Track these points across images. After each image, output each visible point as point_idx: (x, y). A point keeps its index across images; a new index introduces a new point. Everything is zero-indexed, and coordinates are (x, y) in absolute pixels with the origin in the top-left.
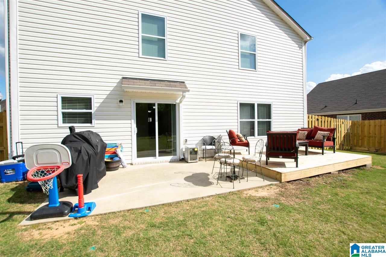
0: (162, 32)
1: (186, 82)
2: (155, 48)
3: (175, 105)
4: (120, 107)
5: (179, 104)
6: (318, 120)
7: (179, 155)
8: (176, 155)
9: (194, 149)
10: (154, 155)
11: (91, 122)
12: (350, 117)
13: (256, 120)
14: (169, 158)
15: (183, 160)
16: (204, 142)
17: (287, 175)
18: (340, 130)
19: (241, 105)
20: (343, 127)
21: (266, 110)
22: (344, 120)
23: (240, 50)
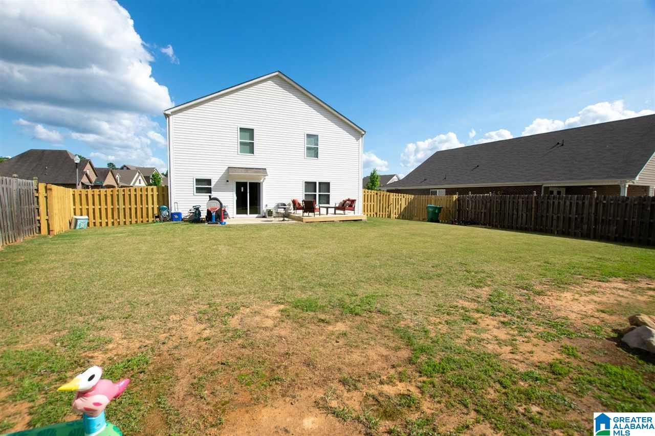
0: (252, 138)
1: (267, 169)
2: (248, 147)
3: (260, 183)
4: (226, 184)
5: (262, 182)
6: (377, 194)
7: (262, 214)
8: (259, 214)
9: (270, 210)
10: (247, 213)
11: (211, 193)
12: (439, 191)
13: (317, 193)
14: (256, 215)
15: (264, 217)
16: (278, 206)
17: (306, 219)
18: (400, 203)
19: (306, 182)
20: (403, 201)
21: (326, 186)
22: (405, 195)
23: (306, 146)
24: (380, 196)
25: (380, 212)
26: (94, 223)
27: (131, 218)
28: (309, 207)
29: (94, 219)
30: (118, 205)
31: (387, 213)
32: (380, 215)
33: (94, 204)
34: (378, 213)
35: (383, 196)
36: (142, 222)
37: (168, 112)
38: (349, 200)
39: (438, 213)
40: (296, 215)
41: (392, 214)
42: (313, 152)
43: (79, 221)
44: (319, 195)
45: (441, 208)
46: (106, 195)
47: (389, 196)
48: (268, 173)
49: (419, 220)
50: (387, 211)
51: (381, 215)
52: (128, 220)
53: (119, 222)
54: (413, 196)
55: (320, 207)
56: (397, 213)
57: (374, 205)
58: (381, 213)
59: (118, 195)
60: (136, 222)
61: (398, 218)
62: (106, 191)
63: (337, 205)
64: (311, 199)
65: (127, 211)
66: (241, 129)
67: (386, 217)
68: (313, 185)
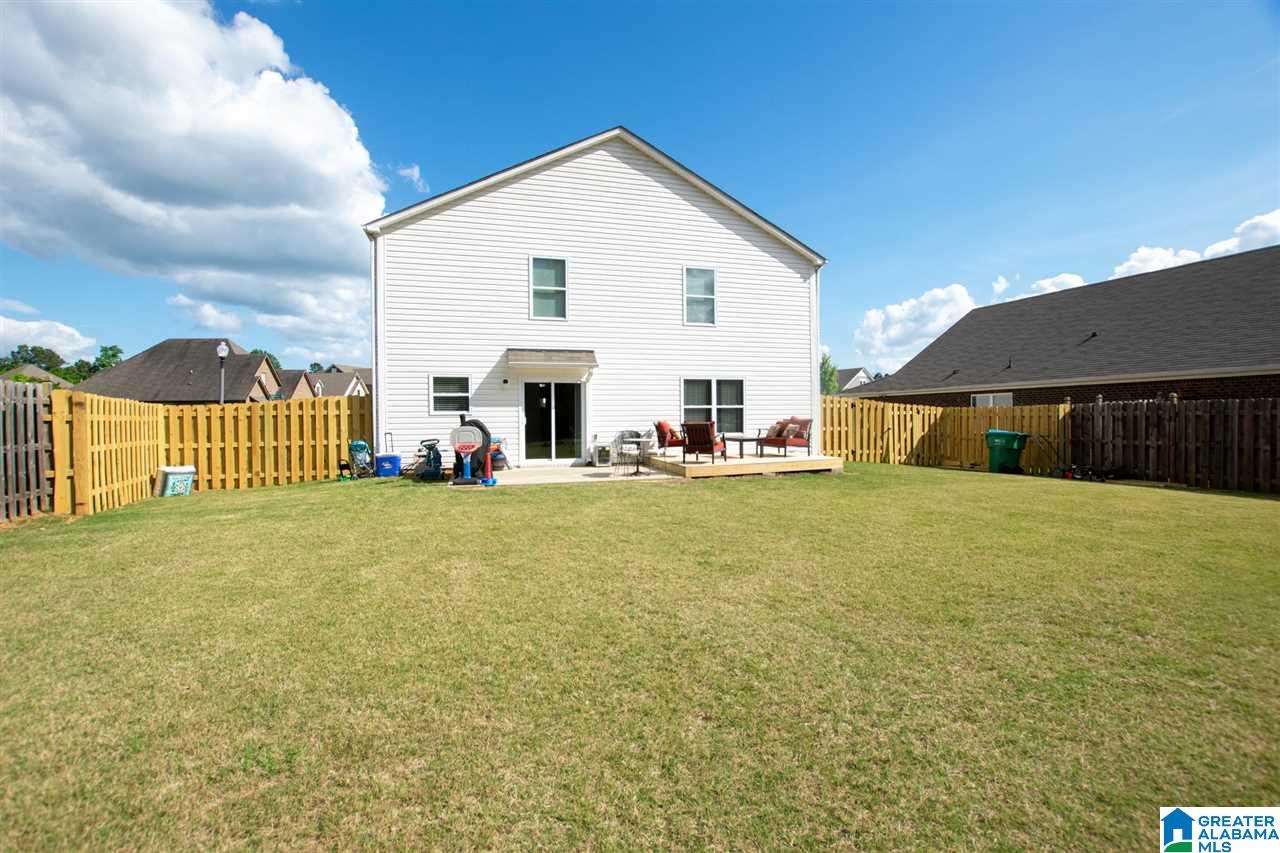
0: (561, 280)
1: (596, 351)
2: (552, 303)
3: (579, 385)
4: (503, 389)
5: (585, 383)
6: (853, 406)
7: (585, 457)
8: (579, 456)
9: (604, 448)
10: (549, 457)
11: (467, 409)
12: (994, 397)
13: (714, 407)
14: (572, 461)
15: (590, 464)
16: (622, 439)
17: (693, 470)
18: (909, 426)
19: (687, 382)
20: (919, 421)
21: (734, 389)
22: (921, 407)
23: (685, 295)
24: (862, 409)
25: (862, 448)
26: (210, 481)
27: (289, 469)
28: (698, 438)
29: (210, 472)
30: (263, 439)
31: (879, 451)
32: (861, 455)
33: (209, 439)
34: (858, 452)
35: (869, 409)
36: (314, 478)
37: (373, 228)
38: (793, 421)
39: (1019, 450)
40: (668, 460)
41: (891, 454)
42: (703, 308)
43: (170, 477)
44: (719, 410)
45: (1025, 437)
46: (236, 418)
47: (883, 409)
48: (598, 361)
49: (961, 468)
50: (878, 447)
51: (865, 458)
52: (283, 473)
53: (263, 480)
54: (940, 410)
55: (723, 440)
56: (903, 452)
57: (847, 432)
58: (866, 451)
59: (262, 418)
60: (302, 478)
61: (905, 463)
62: (236, 409)
63: (764, 435)
64: (699, 421)
65: (283, 453)
66: (538, 262)
67: (878, 460)
68: (702, 389)
